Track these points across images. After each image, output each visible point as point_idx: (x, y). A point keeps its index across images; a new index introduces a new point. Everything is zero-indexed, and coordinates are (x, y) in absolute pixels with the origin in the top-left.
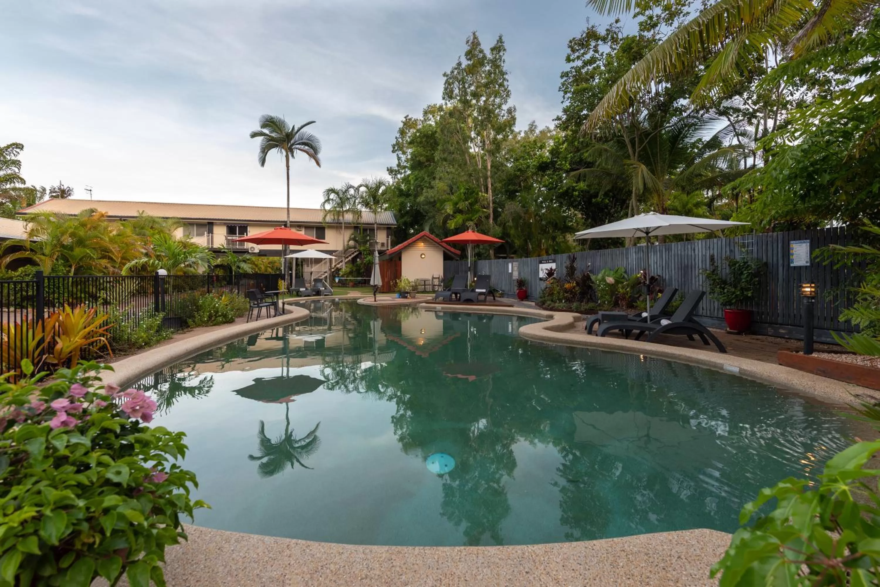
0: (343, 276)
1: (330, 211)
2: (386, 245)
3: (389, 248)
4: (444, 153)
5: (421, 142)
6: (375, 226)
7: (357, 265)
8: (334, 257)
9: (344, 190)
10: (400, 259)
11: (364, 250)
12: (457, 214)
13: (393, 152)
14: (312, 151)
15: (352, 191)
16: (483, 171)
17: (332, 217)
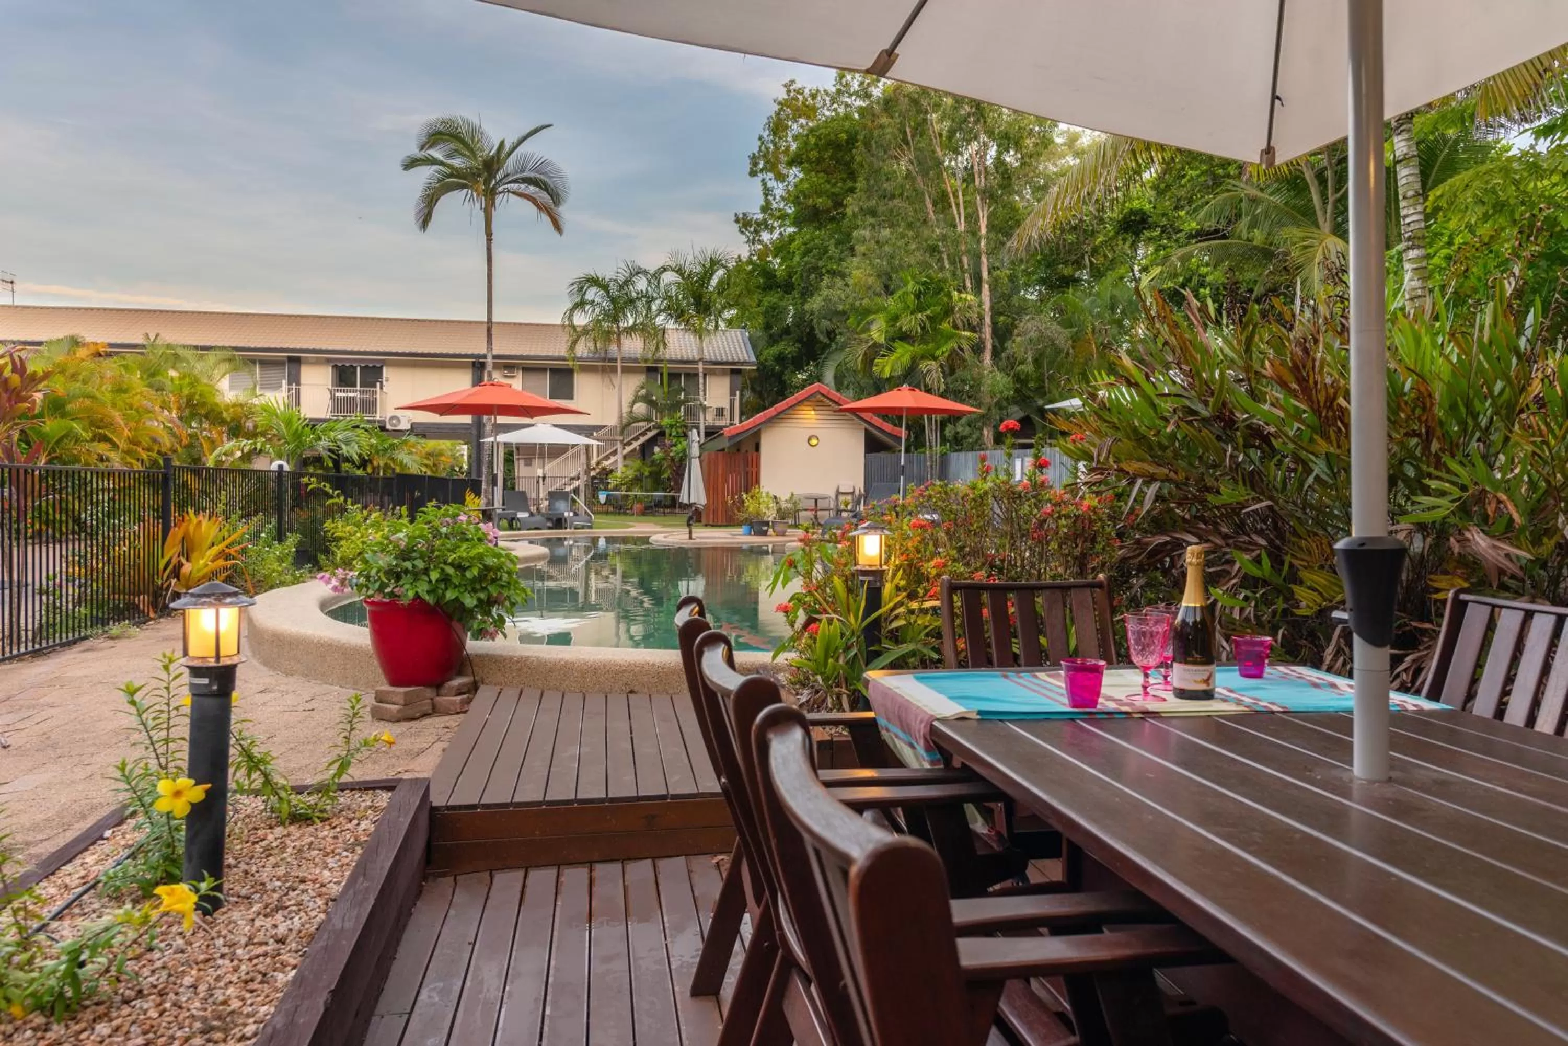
0: (616, 488)
1: (585, 331)
2: (727, 413)
3: (737, 420)
4: (868, 198)
5: (819, 161)
6: (700, 366)
7: (653, 462)
8: (595, 443)
9: (621, 279)
10: (757, 448)
11: (672, 426)
12: (897, 344)
13: (753, 173)
14: (544, 196)
15: (641, 284)
16: (969, 238)
17: (591, 345)
